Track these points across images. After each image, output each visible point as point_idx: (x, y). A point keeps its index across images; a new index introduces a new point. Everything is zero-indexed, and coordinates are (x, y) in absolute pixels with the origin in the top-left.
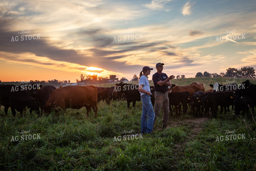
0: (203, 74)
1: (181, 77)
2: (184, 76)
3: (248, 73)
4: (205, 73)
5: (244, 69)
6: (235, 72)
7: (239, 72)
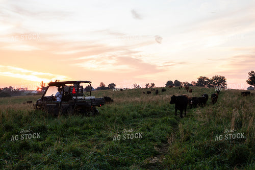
0: (173, 82)
1: (150, 85)
2: (154, 84)
3: (220, 82)
4: (176, 81)
5: (216, 78)
6: (206, 80)
7: (210, 81)
